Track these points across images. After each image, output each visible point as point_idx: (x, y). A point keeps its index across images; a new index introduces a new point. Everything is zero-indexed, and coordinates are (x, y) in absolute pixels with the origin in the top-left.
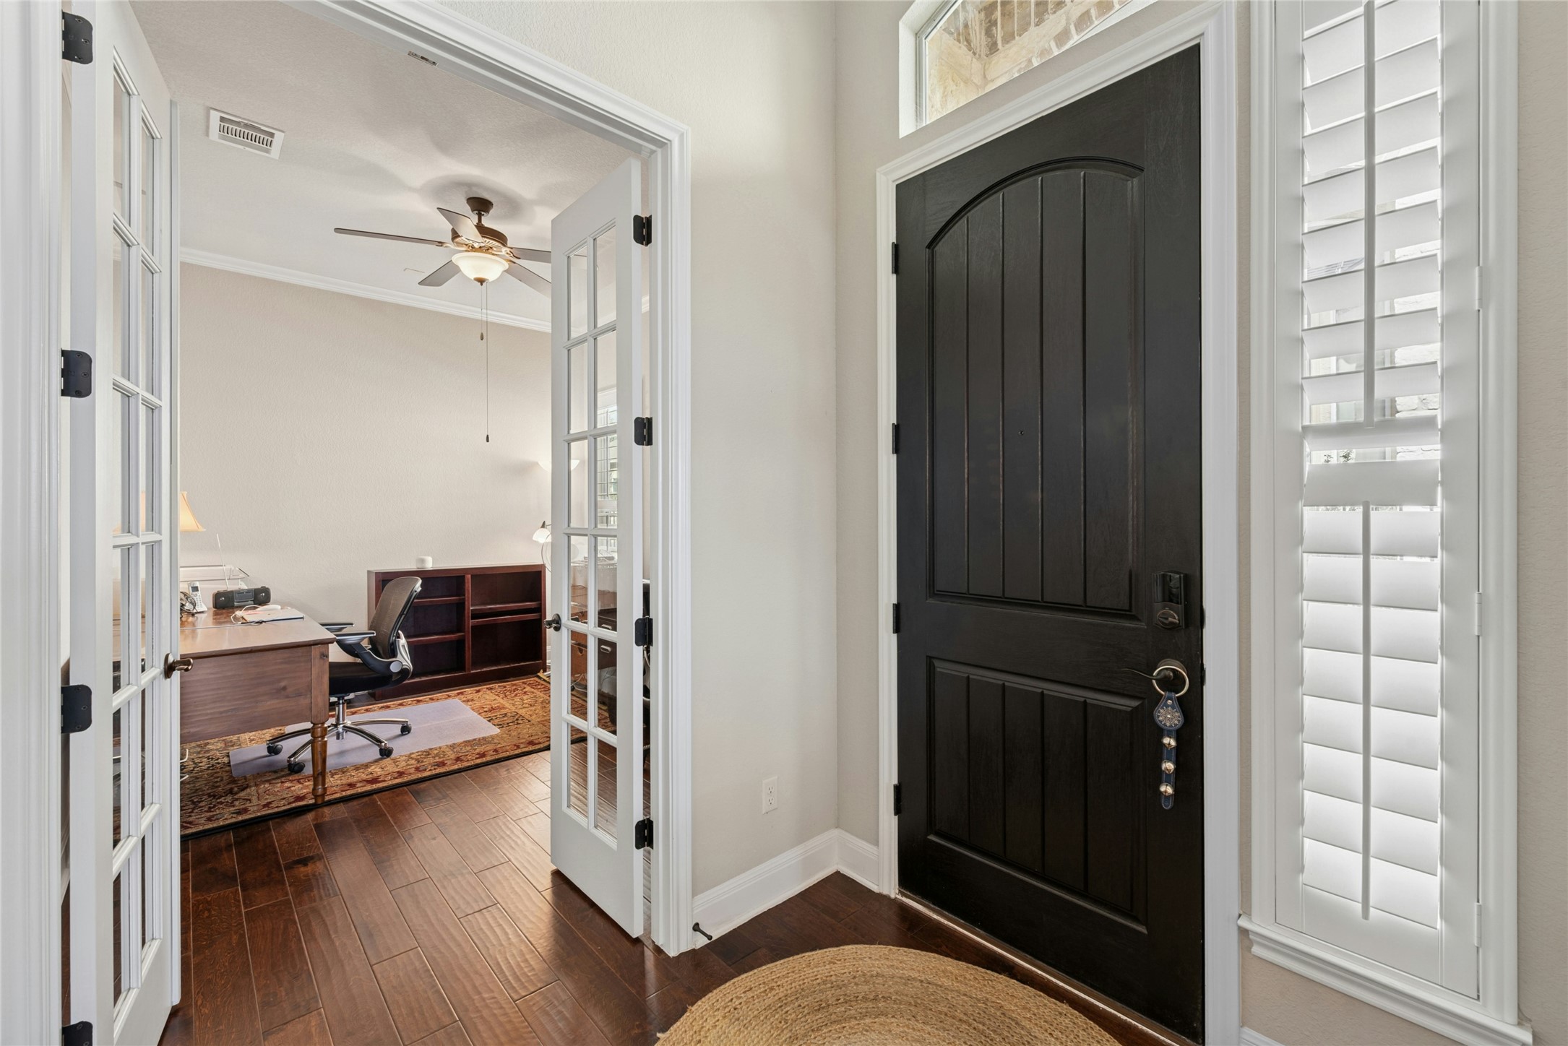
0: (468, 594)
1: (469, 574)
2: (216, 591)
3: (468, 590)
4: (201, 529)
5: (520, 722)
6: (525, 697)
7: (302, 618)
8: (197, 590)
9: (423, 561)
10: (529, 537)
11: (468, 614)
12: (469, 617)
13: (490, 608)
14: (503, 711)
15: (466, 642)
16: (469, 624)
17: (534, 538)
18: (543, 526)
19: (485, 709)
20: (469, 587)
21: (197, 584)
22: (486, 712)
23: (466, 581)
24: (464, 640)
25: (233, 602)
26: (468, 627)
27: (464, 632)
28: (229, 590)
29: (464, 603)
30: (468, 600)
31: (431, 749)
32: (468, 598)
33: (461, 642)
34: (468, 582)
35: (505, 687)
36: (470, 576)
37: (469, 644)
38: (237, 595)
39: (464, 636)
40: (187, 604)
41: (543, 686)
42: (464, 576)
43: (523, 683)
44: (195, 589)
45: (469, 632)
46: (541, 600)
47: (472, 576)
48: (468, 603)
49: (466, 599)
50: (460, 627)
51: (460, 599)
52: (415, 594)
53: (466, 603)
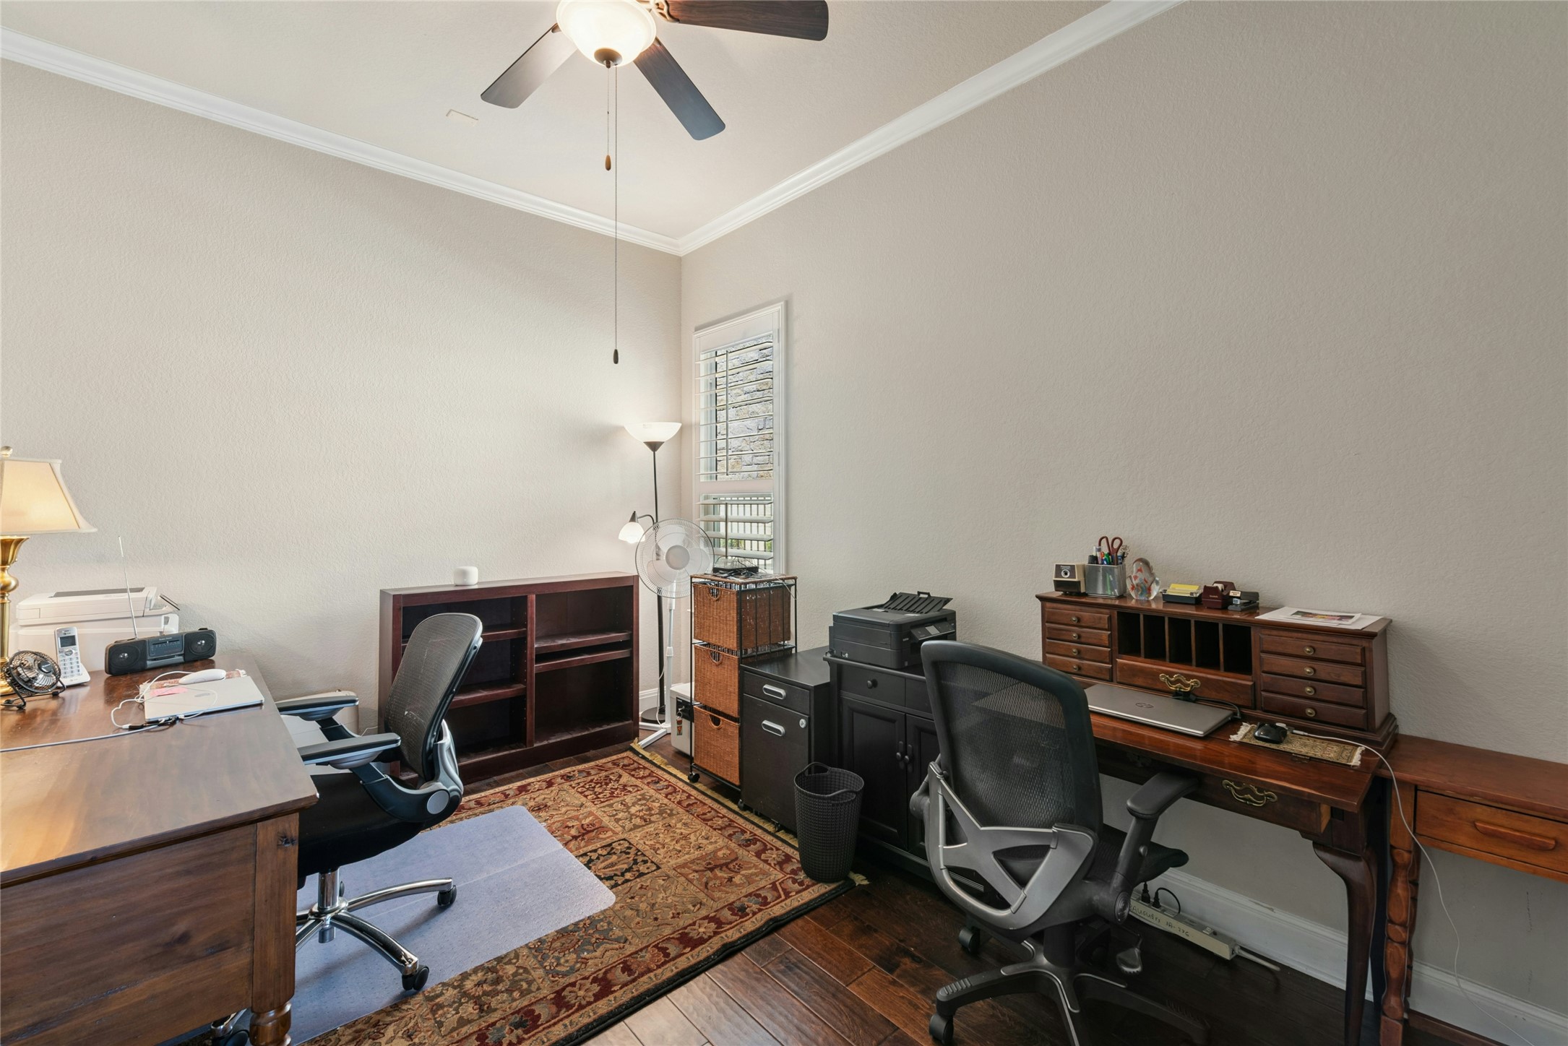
0: (532, 624)
1: (533, 593)
2: (111, 642)
3: (532, 618)
4: (86, 528)
5: (643, 868)
6: (629, 799)
7: (260, 705)
8: (73, 643)
9: (464, 574)
10: (613, 536)
11: (531, 655)
12: (532, 659)
13: (562, 645)
14: (607, 837)
15: (528, 700)
16: (532, 671)
17: (621, 537)
18: (633, 518)
19: (573, 832)
20: (532, 613)
21: (75, 631)
22: (575, 838)
23: (529, 604)
24: (525, 696)
25: (145, 659)
26: (531, 676)
27: (525, 683)
28: (139, 637)
29: (525, 638)
30: (532, 634)
31: (499, 960)
32: (532, 630)
33: (519, 700)
34: (532, 606)
35: (589, 774)
36: (534, 596)
37: (531, 702)
38: (152, 647)
39: (525, 690)
40: (41, 676)
41: (647, 772)
42: (526, 597)
43: (615, 764)
44: (68, 641)
45: (531, 684)
46: (632, 630)
47: (537, 596)
48: (532, 639)
49: (529, 633)
50: (516, 673)
51: (519, 632)
52: (473, 652)
53: (529, 639)
